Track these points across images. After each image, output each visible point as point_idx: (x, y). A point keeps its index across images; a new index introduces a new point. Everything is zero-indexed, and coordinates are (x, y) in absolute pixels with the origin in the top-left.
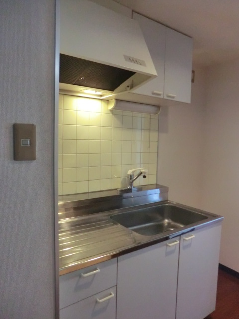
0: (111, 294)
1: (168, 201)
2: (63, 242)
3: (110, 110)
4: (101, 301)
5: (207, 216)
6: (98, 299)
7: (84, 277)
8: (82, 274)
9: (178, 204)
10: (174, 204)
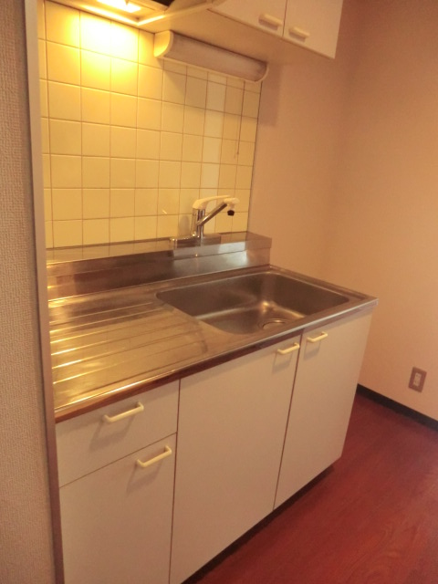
0: (165, 450)
1: (268, 265)
2: (57, 347)
3: (159, 59)
4: (146, 464)
5: (346, 296)
6: (139, 461)
7: (109, 423)
8: (106, 417)
9: (289, 272)
10: (282, 272)
